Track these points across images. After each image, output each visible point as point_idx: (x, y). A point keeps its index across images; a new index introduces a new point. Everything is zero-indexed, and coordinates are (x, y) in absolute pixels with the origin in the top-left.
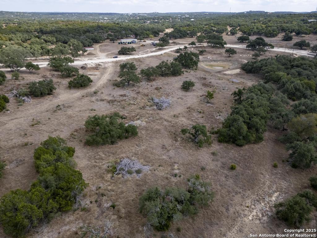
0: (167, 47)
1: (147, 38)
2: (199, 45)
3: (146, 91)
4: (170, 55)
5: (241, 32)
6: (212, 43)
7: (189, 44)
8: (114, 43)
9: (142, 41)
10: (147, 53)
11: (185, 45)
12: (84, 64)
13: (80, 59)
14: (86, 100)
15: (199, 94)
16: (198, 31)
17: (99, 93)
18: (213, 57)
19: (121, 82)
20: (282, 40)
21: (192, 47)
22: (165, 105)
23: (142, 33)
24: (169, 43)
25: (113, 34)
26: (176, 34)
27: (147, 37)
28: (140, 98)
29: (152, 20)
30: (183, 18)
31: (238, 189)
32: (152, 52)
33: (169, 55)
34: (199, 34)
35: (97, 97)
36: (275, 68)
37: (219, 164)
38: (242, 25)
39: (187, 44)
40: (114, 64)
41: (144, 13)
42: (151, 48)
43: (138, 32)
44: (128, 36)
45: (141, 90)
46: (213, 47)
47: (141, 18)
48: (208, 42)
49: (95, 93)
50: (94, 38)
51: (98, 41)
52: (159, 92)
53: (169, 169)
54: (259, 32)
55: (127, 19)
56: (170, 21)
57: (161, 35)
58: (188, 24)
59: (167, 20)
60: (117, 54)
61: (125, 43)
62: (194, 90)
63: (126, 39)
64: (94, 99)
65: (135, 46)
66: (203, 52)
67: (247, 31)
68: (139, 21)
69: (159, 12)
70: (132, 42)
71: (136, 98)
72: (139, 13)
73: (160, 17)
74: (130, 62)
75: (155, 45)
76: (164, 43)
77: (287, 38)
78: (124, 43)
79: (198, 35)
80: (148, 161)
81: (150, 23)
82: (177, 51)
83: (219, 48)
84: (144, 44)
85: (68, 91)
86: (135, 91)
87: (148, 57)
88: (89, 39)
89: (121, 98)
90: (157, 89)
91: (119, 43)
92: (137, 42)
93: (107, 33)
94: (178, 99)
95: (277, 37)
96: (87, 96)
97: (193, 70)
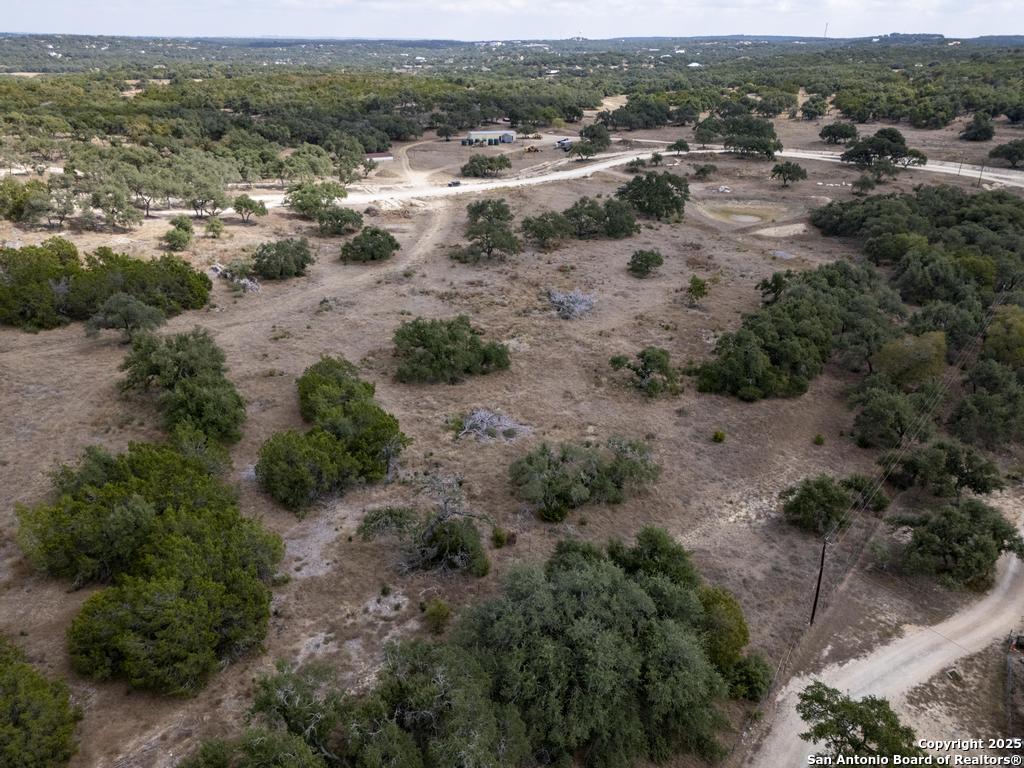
0: (603, 155)
1: (545, 126)
2: (699, 149)
3: (534, 275)
4: (608, 179)
5: (839, 111)
6: (740, 144)
7: (670, 148)
8: (448, 140)
9: (530, 136)
10: (542, 171)
11: (656, 150)
12: (372, 201)
13: (359, 187)
14: (386, 292)
15: (672, 285)
16: (703, 106)
17: (416, 277)
18: (735, 186)
19: (471, 251)
20: (961, 138)
21: (679, 156)
22: (578, 309)
23: (532, 113)
24: (608, 143)
25: (445, 113)
26: (632, 116)
27: (546, 123)
28: (517, 291)
29: (564, 66)
30: (665, 60)
31: (718, 475)
32: (558, 171)
33: (604, 179)
34: (703, 116)
35: (412, 286)
36: (902, 221)
37: (689, 431)
38: (847, 88)
39: (663, 145)
40: (450, 204)
41: (541, 39)
42: (555, 158)
43: (519, 110)
44: (489, 120)
45: (520, 271)
46: (741, 157)
47: (531, 58)
48: (728, 143)
49: (407, 275)
50: (392, 126)
51: (403, 136)
52: (568, 278)
53: (576, 433)
54: (891, 111)
55: (485, 61)
56: (621, 68)
57: (589, 116)
58: (676, 83)
59: (614, 64)
60: (458, 176)
61: (480, 143)
62: (660, 276)
63: (484, 130)
64: (404, 288)
65: (510, 151)
66: (708, 172)
67: (856, 108)
68: (524, 70)
69: (589, 38)
70: (502, 141)
71: (509, 291)
72: (524, 42)
73: (591, 55)
74: (496, 198)
75: (566, 149)
76: (595, 141)
77: (977, 134)
78: (477, 141)
79: (700, 120)
80: (529, 418)
81: (559, 76)
82: (632, 167)
83: (757, 160)
84: (535, 145)
85: (340, 268)
86: (506, 274)
87: (545, 185)
88: (379, 128)
89: (472, 290)
90: (562, 270)
91: (464, 143)
92: (514, 139)
93: (430, 113)
94: (616, 295)
95: (947, 128)
96: (387, 283)
97: (669, 223)
